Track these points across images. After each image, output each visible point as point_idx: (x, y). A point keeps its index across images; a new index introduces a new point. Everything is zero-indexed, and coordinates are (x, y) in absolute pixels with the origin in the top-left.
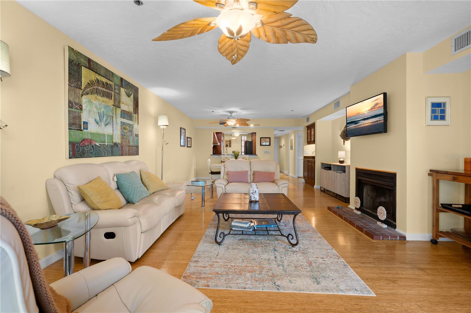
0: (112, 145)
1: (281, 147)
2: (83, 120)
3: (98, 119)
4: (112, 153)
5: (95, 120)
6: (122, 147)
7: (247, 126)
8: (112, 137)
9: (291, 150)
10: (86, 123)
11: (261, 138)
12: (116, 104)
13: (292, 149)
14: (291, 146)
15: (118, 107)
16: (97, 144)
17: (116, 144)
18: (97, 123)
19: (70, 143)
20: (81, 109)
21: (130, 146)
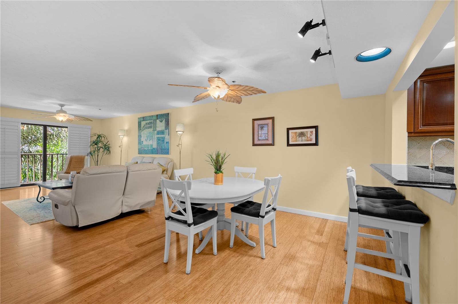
0: (152, 149)
2: (142, 140)
3: (146, 139)
4: (152, 153)
5: (146, 140)
6: (157, 150)
8: (152, 145)
10: (142, 141)
12: (154, 129)
15: (155, 130)
16: (146, 149)
17: (154, 149)
18: (146, 141)
19: (138, 149)
20: (141, 137)
21: (163, 149)
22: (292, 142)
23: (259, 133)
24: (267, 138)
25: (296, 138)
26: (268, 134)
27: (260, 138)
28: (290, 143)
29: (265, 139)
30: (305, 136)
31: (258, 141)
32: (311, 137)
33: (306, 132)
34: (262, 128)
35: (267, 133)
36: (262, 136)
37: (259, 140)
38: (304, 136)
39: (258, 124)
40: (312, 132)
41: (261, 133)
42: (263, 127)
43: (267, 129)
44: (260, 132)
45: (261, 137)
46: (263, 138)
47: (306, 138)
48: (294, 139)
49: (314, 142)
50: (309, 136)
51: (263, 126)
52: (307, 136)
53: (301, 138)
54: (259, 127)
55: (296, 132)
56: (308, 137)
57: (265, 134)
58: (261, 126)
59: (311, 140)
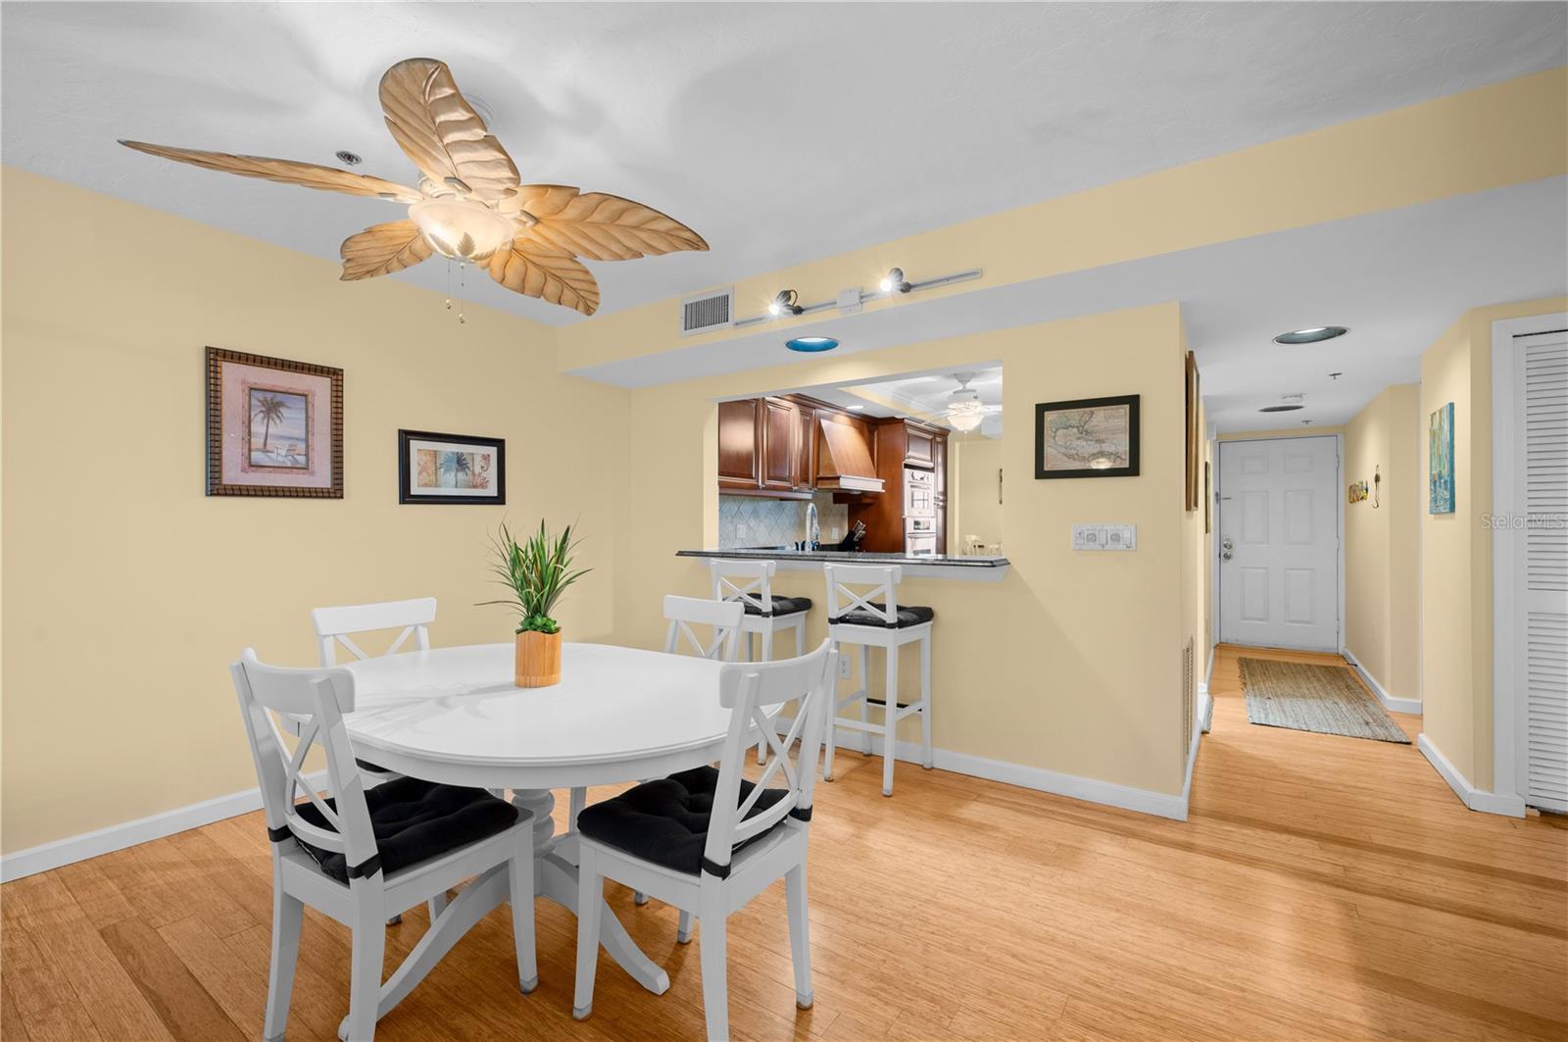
1: (1356, 494)
7: (689, 255)
9: (1435, 511)
11: (1041, 409)
13: (1452, 509)
14: (1434, 482)
22: (419, 486)
23: (253, 429)
24: (302, 459)
25: (436, 474)
26: (307, 441)
27: (257, 457)
28: (415, 490)
29: (289, 465)
30: (467, 470)
31: (243, 470)
32: (484, 475)
33: (471, 457)
34: (272, 408)
35: (304, 436)
36: (268, 448)
37: (251, 465)
38: (464, 469)
39: (244, 382)
40: (486, 458)
41: (263, 430)
42: (280, 404)
43: (303, 416)
44: (258, 428)
45: (265, 450)
46: (280, 459)
47: (470, 477)
48: (429, 475)
49: (492, 491)
50: (477, 470)
51: (279, 397)
52: (473, 473)
53: (453, 474)
54: (253, 402)
55: (435, 452)
56: (476, 472)
57: (291, 442)
58: (269, 396)
59: (483, 486)
